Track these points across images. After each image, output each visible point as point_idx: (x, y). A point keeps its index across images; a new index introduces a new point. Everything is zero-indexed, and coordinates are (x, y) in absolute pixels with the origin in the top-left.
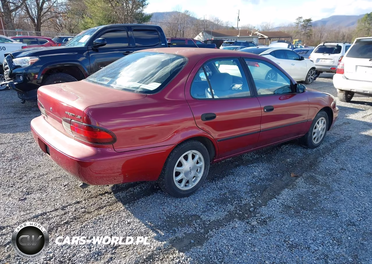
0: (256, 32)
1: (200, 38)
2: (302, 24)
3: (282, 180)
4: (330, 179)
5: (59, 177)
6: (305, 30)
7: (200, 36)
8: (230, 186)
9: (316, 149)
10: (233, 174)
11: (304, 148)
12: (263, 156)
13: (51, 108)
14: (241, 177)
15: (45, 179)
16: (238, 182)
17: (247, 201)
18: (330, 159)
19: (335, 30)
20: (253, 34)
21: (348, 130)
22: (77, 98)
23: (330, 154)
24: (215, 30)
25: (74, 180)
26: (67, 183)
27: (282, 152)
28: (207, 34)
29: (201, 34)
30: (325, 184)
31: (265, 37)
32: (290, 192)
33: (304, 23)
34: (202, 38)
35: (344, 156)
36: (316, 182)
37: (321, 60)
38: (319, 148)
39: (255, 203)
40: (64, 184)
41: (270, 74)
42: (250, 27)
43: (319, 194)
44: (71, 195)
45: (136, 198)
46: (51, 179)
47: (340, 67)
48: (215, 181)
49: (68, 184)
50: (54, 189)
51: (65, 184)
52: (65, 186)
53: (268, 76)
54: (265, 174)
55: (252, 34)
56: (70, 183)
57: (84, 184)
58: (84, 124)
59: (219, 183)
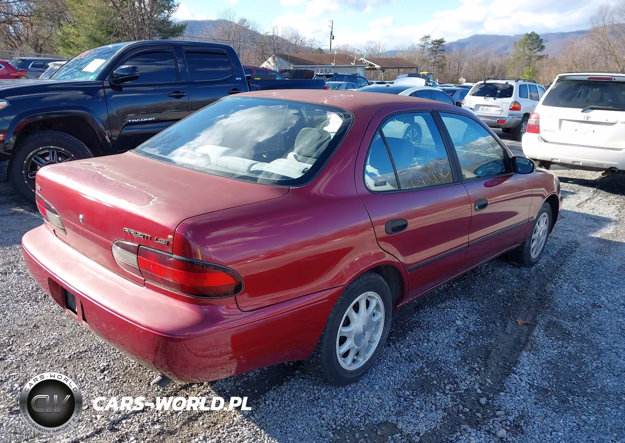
0: (362, 59)
1: (270, 66)
2: (429, 47)
3: (507, 333)
4: (585, 326)
5: (86, 351)
6: (435, 57)
7: (269, 63)
8: (424, 352)
9: (534, 268)
10: (418, 324)
11: (514, 266)
12: (454, 285)
13: (81, 216)
14: (437, 331)
15: (55, 357)
16: (436, 343)
17: (468, 382)
18: (565, 286)
19: (480, 58)
20: (357, 62)
21: (567, 229)
22: (150, 199)
23: (562, 277)
24: (292, 54)
25: (119, 356)
26: (105, 364)
27: (483, 276)
28: (282, 60)
29: (270, 59)
30: (582, 338)
31: (375, 67)
32: (532, 357)
33: (432, 45)
34: (273, 67)
35: (585, 280)
36: (566, 335)
37: (482, 107)
38: (539, 265)
39: (483, 386)
40: (99, 368)
41: (411, 131)
42: (348, 50)
43: (583, 359)
44: (122, 391)
45: (256, 391)
46: (68, 356)
47: (532, 121)
48: (394, 343)
49: (108, 365)
50: (80, 379)
51: (101, 365)
52: (103, 371)
53: (408, 135)
54: (474, 322)
55: (355, 61)
56: (112, 362)
57: (163, 376)
58: (175, 256)
59: (402, 346)
